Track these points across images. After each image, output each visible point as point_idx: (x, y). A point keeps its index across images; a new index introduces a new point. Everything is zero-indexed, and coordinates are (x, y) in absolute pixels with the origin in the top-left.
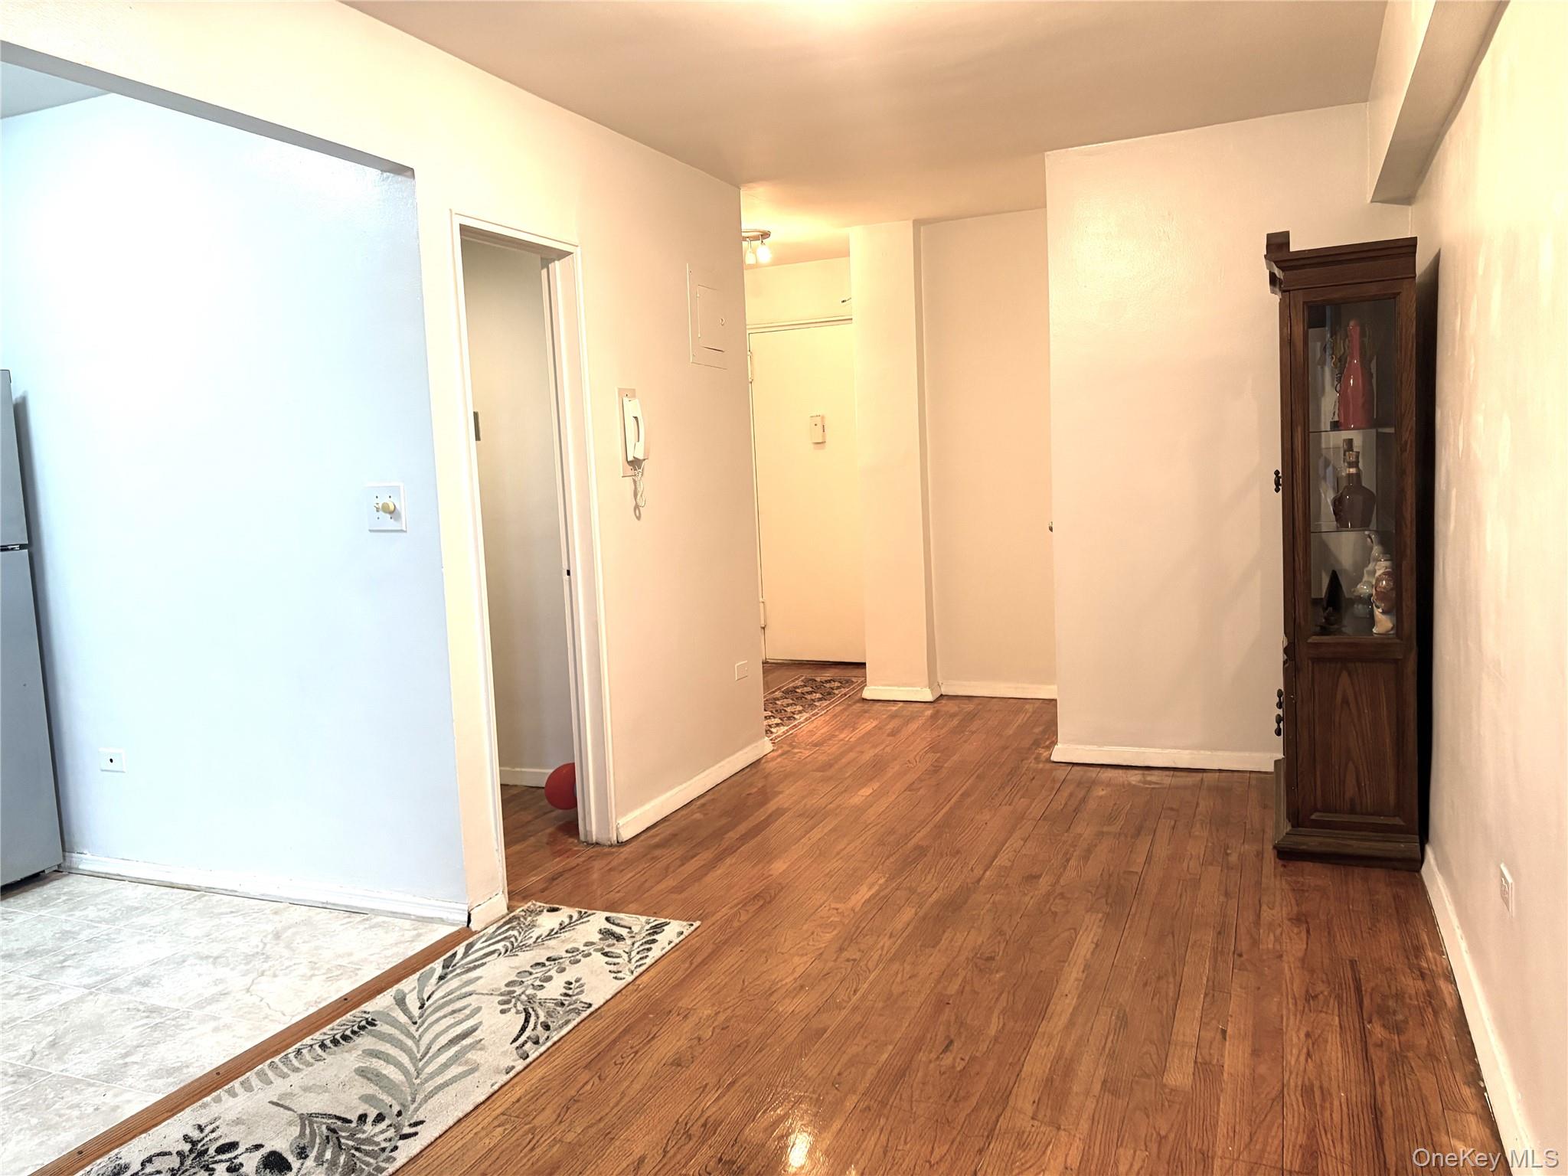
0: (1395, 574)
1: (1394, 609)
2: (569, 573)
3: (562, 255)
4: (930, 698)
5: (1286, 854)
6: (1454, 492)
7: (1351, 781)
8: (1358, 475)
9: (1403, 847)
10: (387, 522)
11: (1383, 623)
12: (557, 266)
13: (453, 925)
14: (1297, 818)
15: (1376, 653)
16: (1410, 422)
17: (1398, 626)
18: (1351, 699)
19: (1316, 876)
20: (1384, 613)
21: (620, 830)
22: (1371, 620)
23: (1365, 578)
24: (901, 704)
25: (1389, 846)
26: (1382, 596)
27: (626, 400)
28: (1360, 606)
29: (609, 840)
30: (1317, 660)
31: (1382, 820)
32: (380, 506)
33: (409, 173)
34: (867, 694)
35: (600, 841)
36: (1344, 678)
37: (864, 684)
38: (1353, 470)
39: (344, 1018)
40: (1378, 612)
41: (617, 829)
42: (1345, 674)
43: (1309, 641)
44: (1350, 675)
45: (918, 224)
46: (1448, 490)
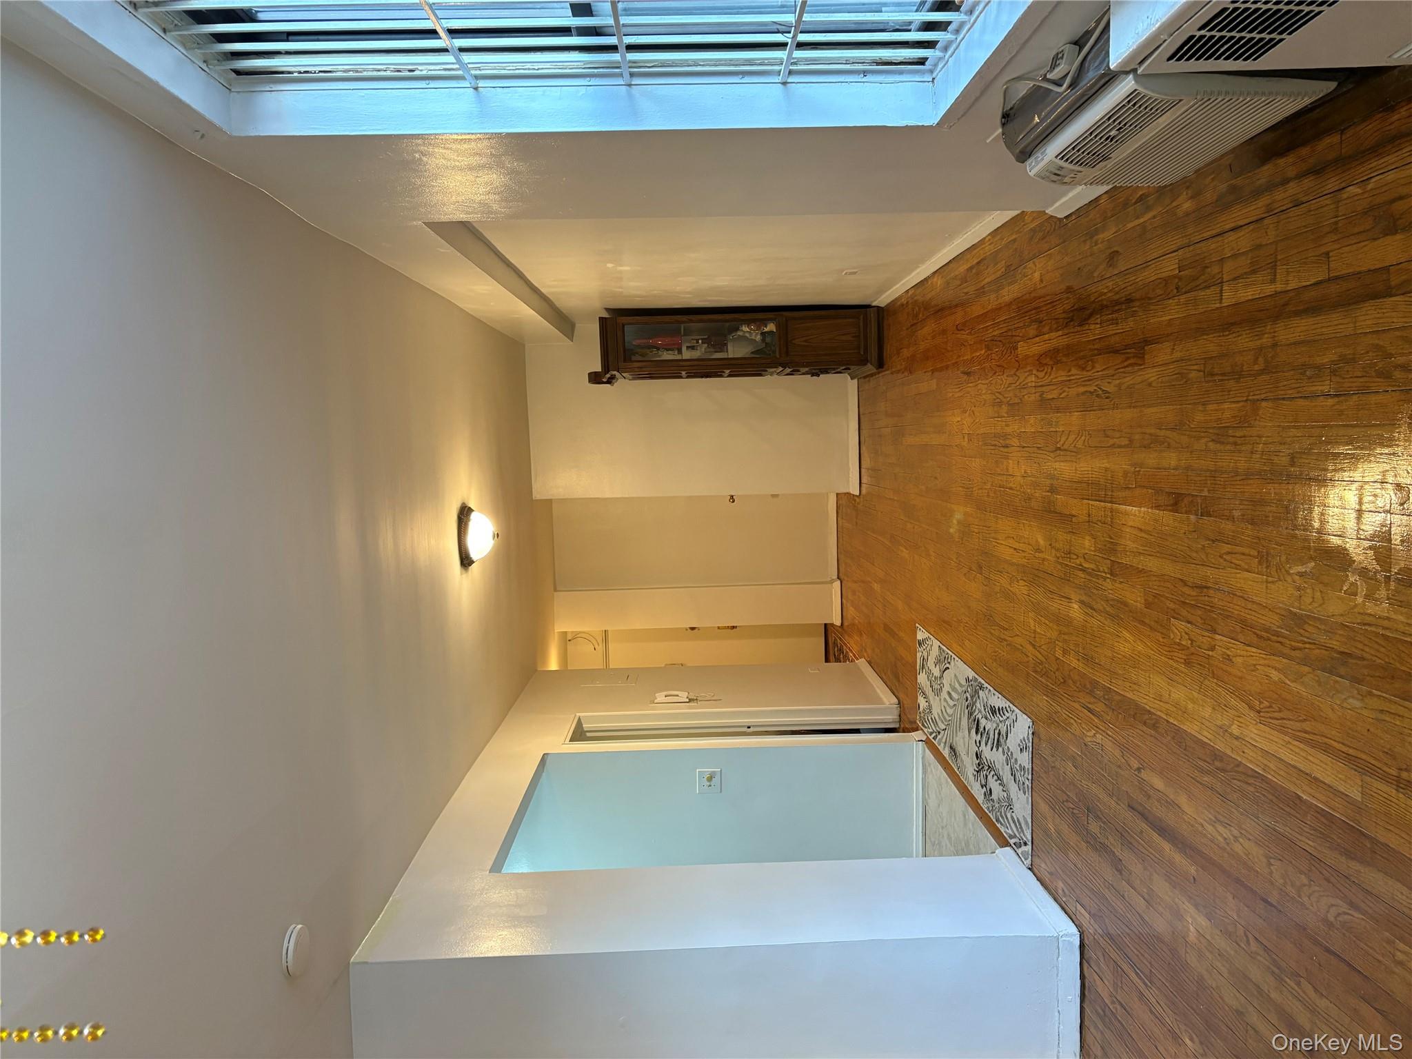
0: (748, 323)
1: (764, 322)
2: (749, 727)
3: (579, 723)
4: (839, 582)
5: (881, 365)
6: (709, 298)
7: (844, 338)
8: (702, 339)
9: (872, 315)
10: (716, 780)
11: (771, 327)
12: (586, 726)
13: (925, 750)
14: (863, 362)
15: (783, 329)
16: (679, 317)
17: (771, 320)
18: (804, 339)
19: (888, 349)
20: (766, 327)
21: (892, 702)
22: (771, 332)
23: (753, 337)
24: (843, 600)
25: (873, 320)
26: (758, 328)
27: (656, 701)
28: (767, 339)
29: (897, 707)
30: (787, 353)
31: (861, 324)
32: (708, 784)
33: (546, 756)
34: (838, 623)
35: (898, 714)
36: (795, 342)
37: (832, 625)
38: (700, 341)
39: (948, 759)
40: (766, 330)
41: (891, 704)
42: (794, 342)
43: (778, 357)
44: (794, 339)
45: (555, 590)
46: (709, 301)
